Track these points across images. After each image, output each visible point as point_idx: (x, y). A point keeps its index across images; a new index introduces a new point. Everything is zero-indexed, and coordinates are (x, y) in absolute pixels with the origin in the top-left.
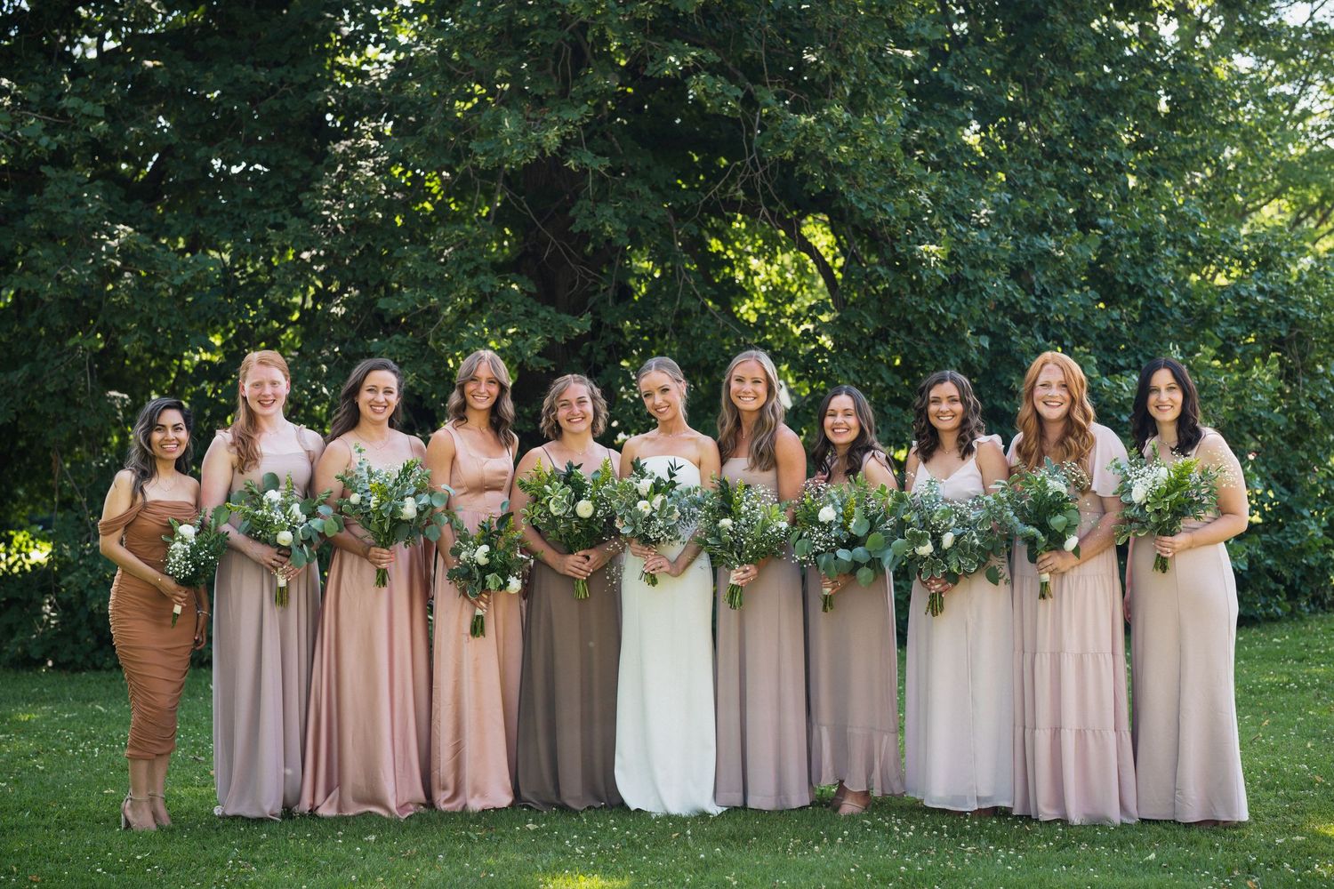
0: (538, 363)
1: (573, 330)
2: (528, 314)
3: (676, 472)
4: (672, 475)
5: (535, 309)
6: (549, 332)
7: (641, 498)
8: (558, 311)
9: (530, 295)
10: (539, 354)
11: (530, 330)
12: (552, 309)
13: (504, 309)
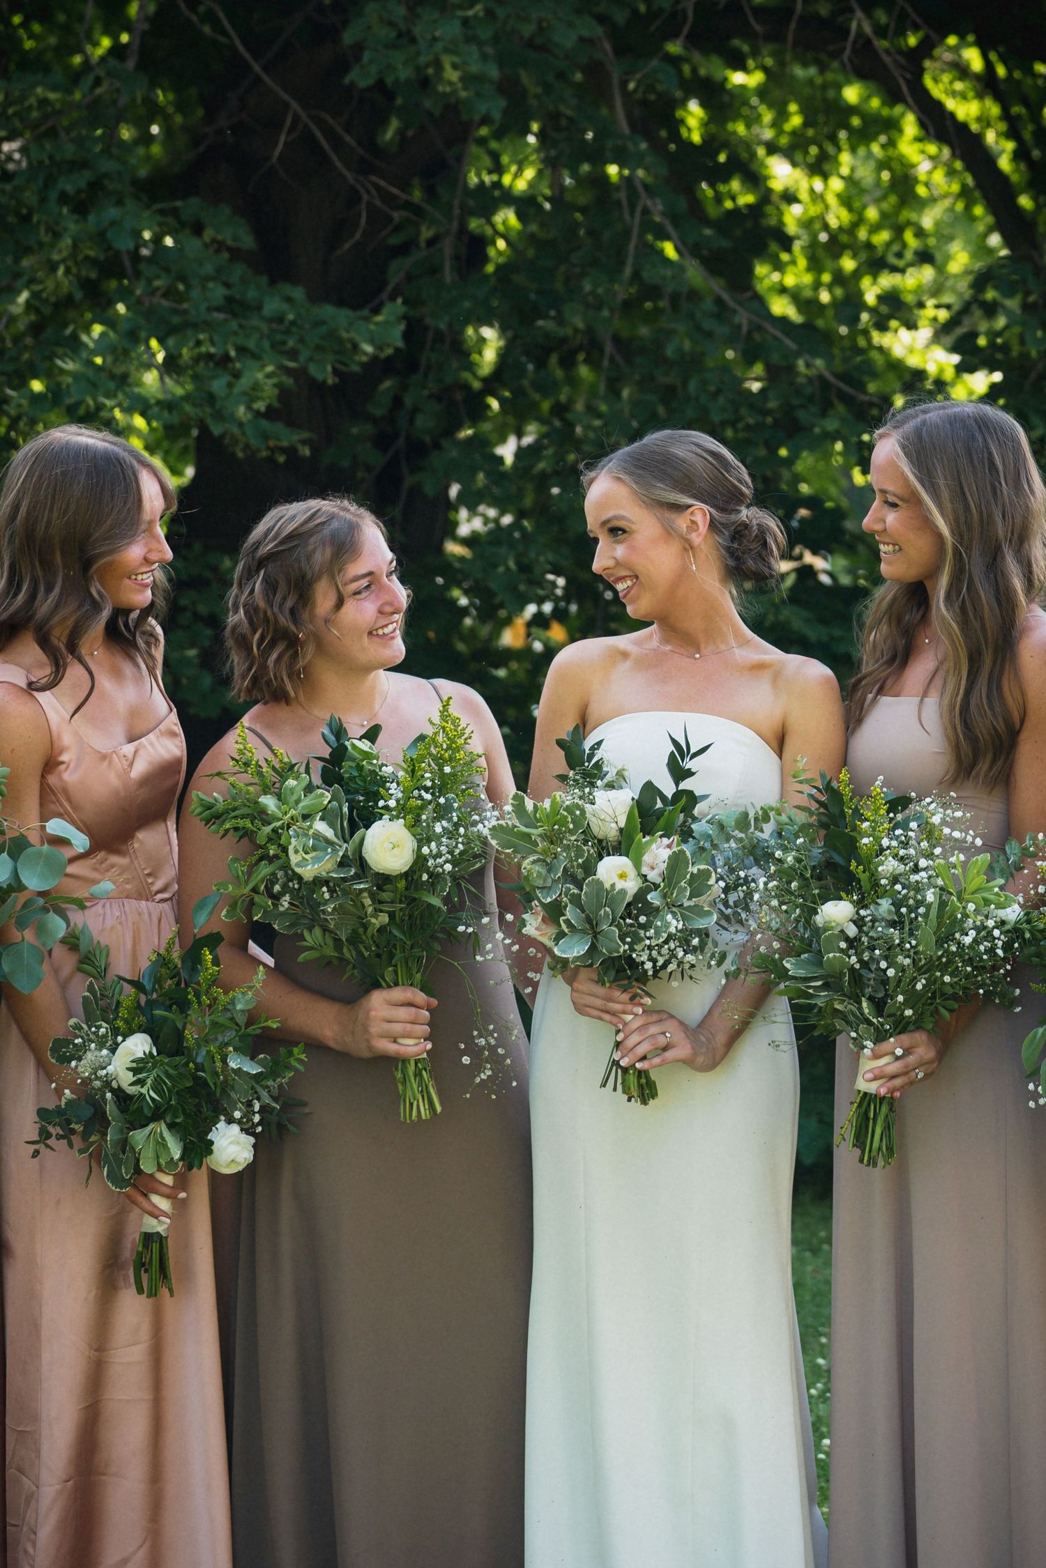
0: (265, 436)
1: (355, 347)
2: (235, 307)
3: (689, 764)
4: (679, 773)
5: (252, 294)
6: (293, 354)
7: (604, 848)
8: (315, 297)
9: (236, 254)
10: (270, 414)
11: (241, 350)
12: (298, 293)
13: (169, 293)
